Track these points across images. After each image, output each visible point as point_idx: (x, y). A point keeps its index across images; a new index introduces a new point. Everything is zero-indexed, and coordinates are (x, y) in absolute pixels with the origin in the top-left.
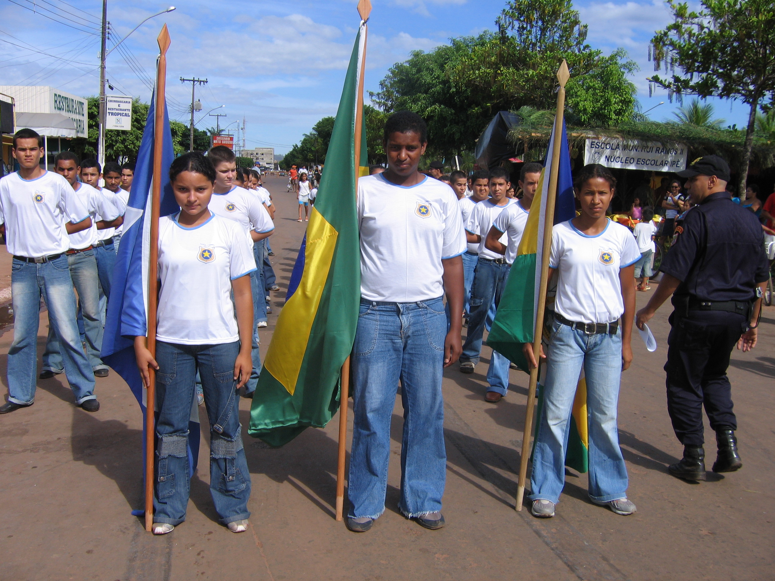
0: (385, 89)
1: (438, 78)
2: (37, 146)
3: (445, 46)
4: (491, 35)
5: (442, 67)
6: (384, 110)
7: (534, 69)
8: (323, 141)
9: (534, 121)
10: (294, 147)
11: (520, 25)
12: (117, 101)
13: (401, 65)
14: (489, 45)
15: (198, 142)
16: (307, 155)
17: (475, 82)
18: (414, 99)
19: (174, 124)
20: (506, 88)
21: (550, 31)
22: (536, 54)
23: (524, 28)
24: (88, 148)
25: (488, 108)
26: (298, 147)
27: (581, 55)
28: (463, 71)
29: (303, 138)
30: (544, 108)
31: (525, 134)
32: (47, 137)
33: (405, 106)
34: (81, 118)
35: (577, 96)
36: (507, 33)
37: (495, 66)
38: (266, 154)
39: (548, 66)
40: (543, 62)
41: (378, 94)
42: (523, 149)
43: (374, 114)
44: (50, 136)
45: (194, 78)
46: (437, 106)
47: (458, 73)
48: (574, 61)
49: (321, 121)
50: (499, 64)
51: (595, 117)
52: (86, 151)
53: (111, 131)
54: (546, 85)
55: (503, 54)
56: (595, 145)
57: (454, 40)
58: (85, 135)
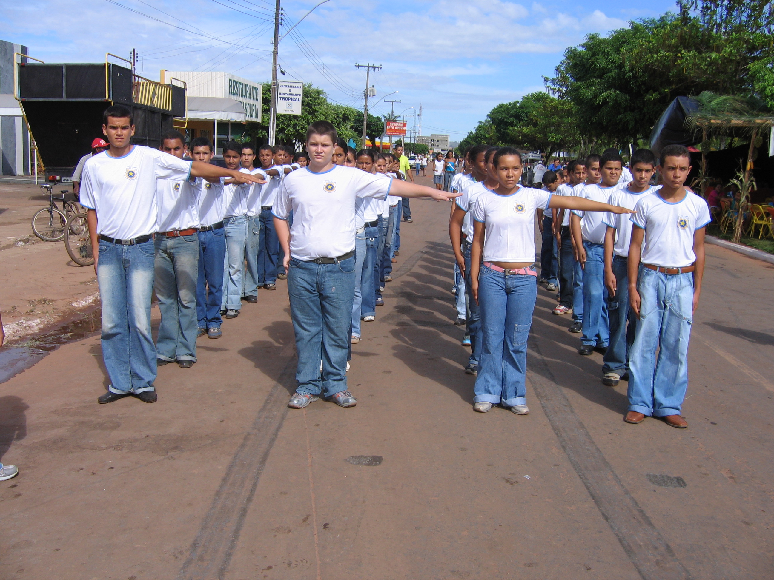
0: (559, 75)
1: (613, 61)
2: (129, 125)
3: (624, 29)
4: (673, 17)
5: (618, 51)
6: (558, 97)
7: (718, 51)
8: (496, 128)
9: (715, 106)
10: (469, 134)
11: (703, 5)
12: (288, 86)
13: (575, 49)
14: (668, 27)
15: (373, 128)
16: (480, 143)
17: (653, 66)
18: (588, 84)
19: (346, 109)
20: (686, 72)
21: (737, 10)
22: (720, 36)
23: (708, 8)
24: (261, 133)
25: (666, 95)
26: (472, 134)
27: (771, 36)
28: (640, 55)
29: (477, 125)
30: (727, 93)
31: (704, 120)
32: (217, 120)
33: (579, 92)
34: (255, 103)
35: (764, 80)
36: (689, 14)
37: (675, 49)
38: (441, 141)
39: (734, 49)
40: (729, 44)
41: (553, 80)
42: (701, 137)
43: (548, 101)
44: (220, 119)
45: (368, 64)
46: (612, 91)
47: (635, 57)
48: (762, 42)
49: (496, 107)
50: (679, 47)
52: (259, 135)
53: (284, 116)
54: (731, 69)
55: (684, 36)
57: (633, 23)
58: (259, 120)
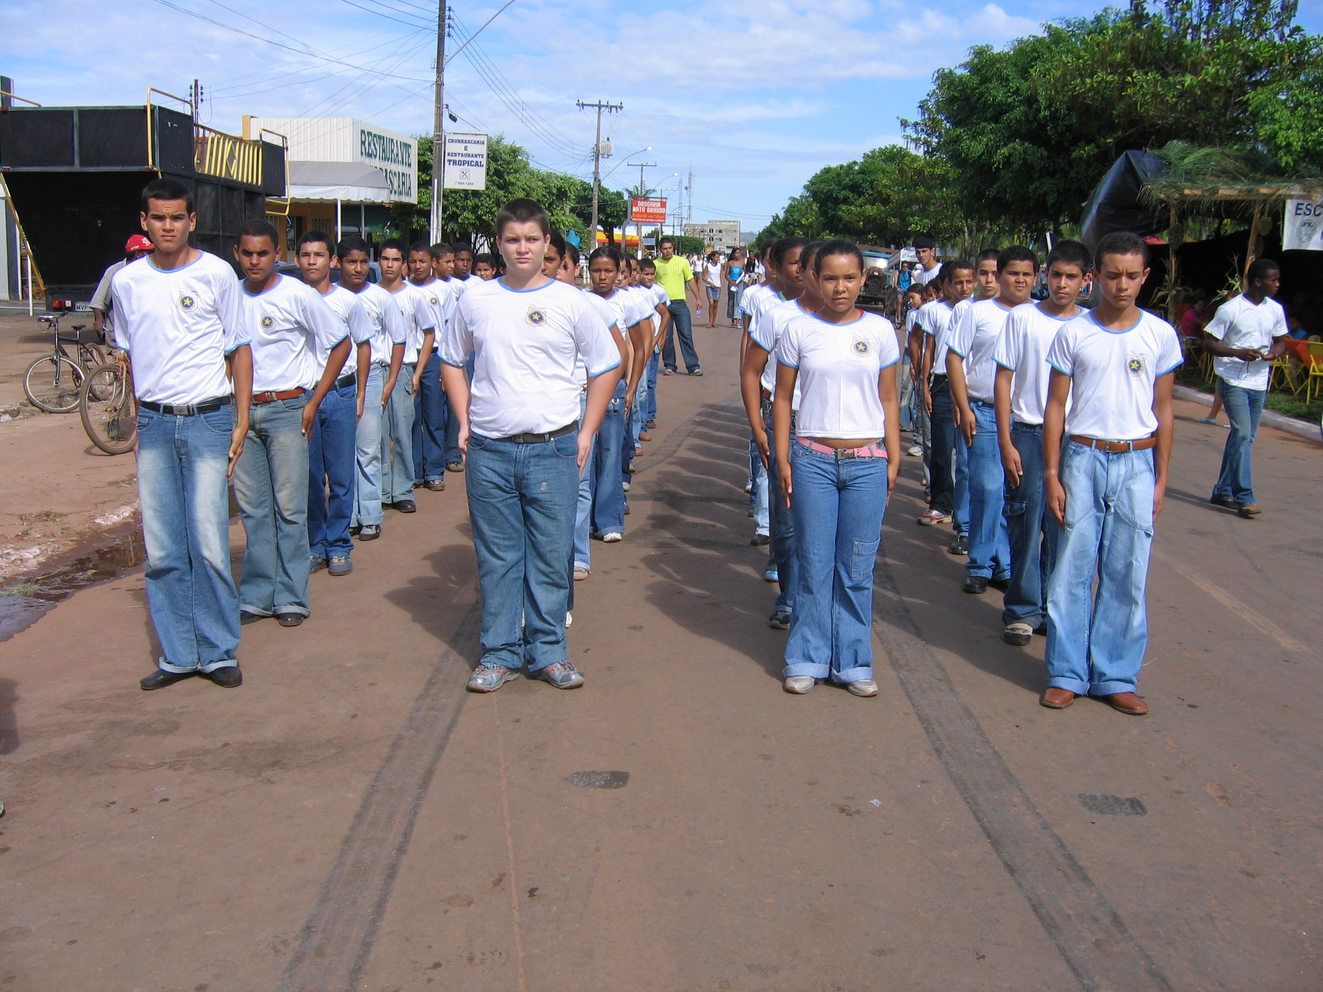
0: (926, 116)
1: (1017, 92)
2: (184, 212)
3: (1033, 36)
4: (1117, 15)
5: (1024, 73)
6: (925, 153)
7: (1195, 73)
8: (820, 208)
9: (1190, 167)
10: (773, 219)
12: (462, 141)
13: (951, 72)
14: (1111, 32)
15: (608, 210)
16: (793, 233)
17: (1084, 98)
18: (974, 133)
19: (562, 179)
20: (1140, 109)
22: (1198, 46)
24: (417, 222)
25: (1108, 148)
26: (779, 219)
27: (1286, 45)
28: (1062, 80)
29: (786, 204)
30: (1212, 143)
31: (1172, 191)
32: (341, 201)
33: (959, 146)
34: (406, 170)
35: (1274, 121)
36: (1145, 9)
37: (1122, 68)
38: (727, 231)
39: (1222, 68)
40: (1213, 60)
41: (916, 125)
42: (1168, 220)
43: (907, 160)
44: (346, 199)
45: (600, 101)
46: (1017, 145)
47: (1055, 84)
48: (1270, 56)
49: (818, 173)
50: (1129, 65)
51: (1307, 159)
52: (414, 226)
53: (454, 191)
54: (1217, 102)
55: (1137, 47)
56: (1305, 210)
57: (1050, 27)
58: (413, 199)
